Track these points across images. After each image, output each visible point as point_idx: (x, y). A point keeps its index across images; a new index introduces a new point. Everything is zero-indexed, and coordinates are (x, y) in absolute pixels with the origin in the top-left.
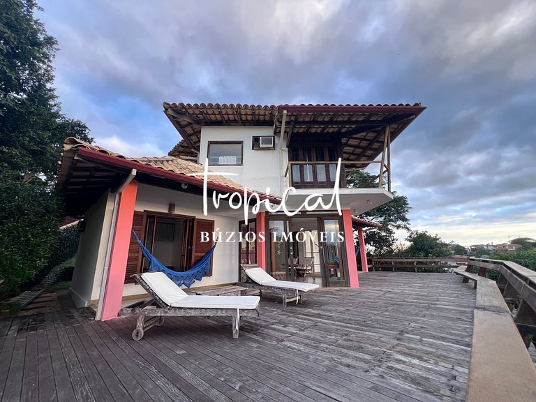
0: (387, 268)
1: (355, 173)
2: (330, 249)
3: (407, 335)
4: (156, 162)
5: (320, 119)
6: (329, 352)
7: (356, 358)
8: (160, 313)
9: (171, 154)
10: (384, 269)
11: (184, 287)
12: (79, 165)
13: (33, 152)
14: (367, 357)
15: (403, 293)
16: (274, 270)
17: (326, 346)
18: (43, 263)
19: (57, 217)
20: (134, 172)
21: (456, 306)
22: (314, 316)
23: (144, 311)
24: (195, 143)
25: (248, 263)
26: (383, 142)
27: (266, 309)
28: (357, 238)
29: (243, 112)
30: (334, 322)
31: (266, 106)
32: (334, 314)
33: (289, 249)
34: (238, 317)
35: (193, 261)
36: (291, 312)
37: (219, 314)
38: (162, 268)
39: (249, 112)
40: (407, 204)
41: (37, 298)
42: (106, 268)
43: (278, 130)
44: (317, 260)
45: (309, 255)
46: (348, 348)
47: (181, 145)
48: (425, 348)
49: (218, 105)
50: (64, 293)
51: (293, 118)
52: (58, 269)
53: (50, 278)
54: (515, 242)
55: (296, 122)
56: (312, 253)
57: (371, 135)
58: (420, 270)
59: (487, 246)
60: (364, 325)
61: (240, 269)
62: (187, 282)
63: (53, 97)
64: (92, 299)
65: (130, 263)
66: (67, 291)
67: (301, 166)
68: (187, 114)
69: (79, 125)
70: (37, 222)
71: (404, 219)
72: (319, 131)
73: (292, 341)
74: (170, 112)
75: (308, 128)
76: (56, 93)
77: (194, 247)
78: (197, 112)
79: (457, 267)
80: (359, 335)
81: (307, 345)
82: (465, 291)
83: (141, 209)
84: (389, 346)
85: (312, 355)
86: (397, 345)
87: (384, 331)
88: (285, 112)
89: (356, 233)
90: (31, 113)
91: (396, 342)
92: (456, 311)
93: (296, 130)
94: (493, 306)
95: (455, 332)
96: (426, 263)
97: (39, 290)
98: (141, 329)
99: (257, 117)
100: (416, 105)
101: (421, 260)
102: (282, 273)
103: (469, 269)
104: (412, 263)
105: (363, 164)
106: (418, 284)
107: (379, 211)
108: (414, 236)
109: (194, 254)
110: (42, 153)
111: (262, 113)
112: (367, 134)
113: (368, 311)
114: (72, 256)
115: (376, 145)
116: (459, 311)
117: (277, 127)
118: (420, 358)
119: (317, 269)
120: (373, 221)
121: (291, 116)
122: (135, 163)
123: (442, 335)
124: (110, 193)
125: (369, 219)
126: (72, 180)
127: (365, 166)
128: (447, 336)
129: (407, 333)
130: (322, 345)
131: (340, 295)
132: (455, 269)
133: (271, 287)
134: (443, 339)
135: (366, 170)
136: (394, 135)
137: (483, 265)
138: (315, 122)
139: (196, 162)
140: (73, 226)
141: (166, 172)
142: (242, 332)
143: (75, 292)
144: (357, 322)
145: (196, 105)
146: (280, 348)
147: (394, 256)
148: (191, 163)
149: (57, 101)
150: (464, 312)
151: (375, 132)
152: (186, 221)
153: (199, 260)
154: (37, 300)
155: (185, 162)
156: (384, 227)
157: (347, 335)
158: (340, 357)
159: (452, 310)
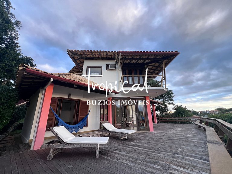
0: (165, 122)
1: (151, 80)
2: (140, 113)
3: (177, 155)
4: (63, 75)
5: (135, 57)
6: (142, 165)
7: (154, 168)
8: (61, 147)
9: (70, 72)
10: (164, 122)
11: (74, 132)
12: (26, 76)
13: (7, 71)
14: (159, 167)
15: (173, 134)
16: (115, 123)
17: (140, 161)
18: (7, 122)
19: (16, 100)
20: (52, 80)
21: (197, 140)
22: (134, 146)
23: (53, 146)
24: (81, 67)
25: (104, 121)
26: (162, 67)
27: (112, 143)
28: (152, 109)
29: (102, 54)
30: (143, 149)
31: (112, 52)
32: (143, 145)
33: (122, 114)
34: (99, 148)
35: (79, 120)
36: (123, 144)
37: (90, 146)
38: (64, 124)
39: (105, 54)
40: (173, 94)
41: (4, 138)
42: (37, 124)
43: (117, 62)
44: (135, 119)
45: (131, 117)
46: (150, 162)
47: (75, 68)
48: (186, 162)
49: (91, 51)
50: (18, 135)
51: (124, 57)
52: (16, 124)
53: (12, 128)
54: (218, 109)
55: (125, 58)
56: (133, 115)
57: (157, 64)
58: (179, 123)
59: (207, 111)
60: (157, 150)
61: (100, 123)
62: (76, 130)
63: (18, 46)
64: (30, 139)
65: (48, 121)
66: (19, 135)
67: (128, 77)
68: (78, 55)
69: (29, 59)
70: (5, 102)
71: (172, 100)
72: (135, 62)
73: (124, 159)
74: (70, 53)
75: (130, 61)
76: (19, 45)
77: (79, 113)
78: (82, 54)
79: (195, 121)
80: (155, 156)
81: (131, 161)
82: (200, 132)
83: (55, 96)
84: (169, 161)
85: (134, 167)
86: (173, 161)
87: (167, 153)
88: (120, 54)
89: (151, 106)
90: (7, 53)
91: (172, 159)
92: (198, 142)
93: (125, 62)
94: (215, 141)
95: (198, 153)
96: (182, 119)
97: (6, 134)
98: (52, 155)
99: (108, 56)
100: (176, 52)
101: (180, 118)
102: (119, 125)
103: (201, 122)
104: (176, 119)
105: (154, 76)
106: (179, 129)
107: (161, 97)
108: (176, 107)
109: (79, 117)
110: (11, 71)
111: (110, 54)
112: (155, 64)
113: (158, 143)
114: (23, 118)
115: (159, 69)
116: (199, 142)
117: (117, 61)
118: (184, 167)
119: (135, 123)
120: (159, 101)
121: (123, 56)
122: (52, 75)
123: (193, 155)
124: (41, 89)
125: (157, 100)
126: (23, 83)
127: (154, 77)
128: (195, 155)
129: (177, 154)
130: (138, 161)
131: (145, 135)
132: (194, 122)
133: (114, 132)
134: (194, 157)
135: (155, 79)
136: (167, 64)
137: (207, 120)
138: (133, 58)
139: (81, 75)
140: (24, 104)
141: (67, 80)
142: (100, 155)
143: (23, 135)
144: (153, 149)
145: (82, 51)
146: (118, 163)
147: (168, 116)
148: (79, 76)
149: (19, 48)
150: (201, 143)
151: (158, 63)
152: (76, 102)
153: (82, 119)
154: (4, 139)
155: (76, 75)
156: (163, 103)
157: (149, 156)
158: (147, 168)
159: (196, 142)
